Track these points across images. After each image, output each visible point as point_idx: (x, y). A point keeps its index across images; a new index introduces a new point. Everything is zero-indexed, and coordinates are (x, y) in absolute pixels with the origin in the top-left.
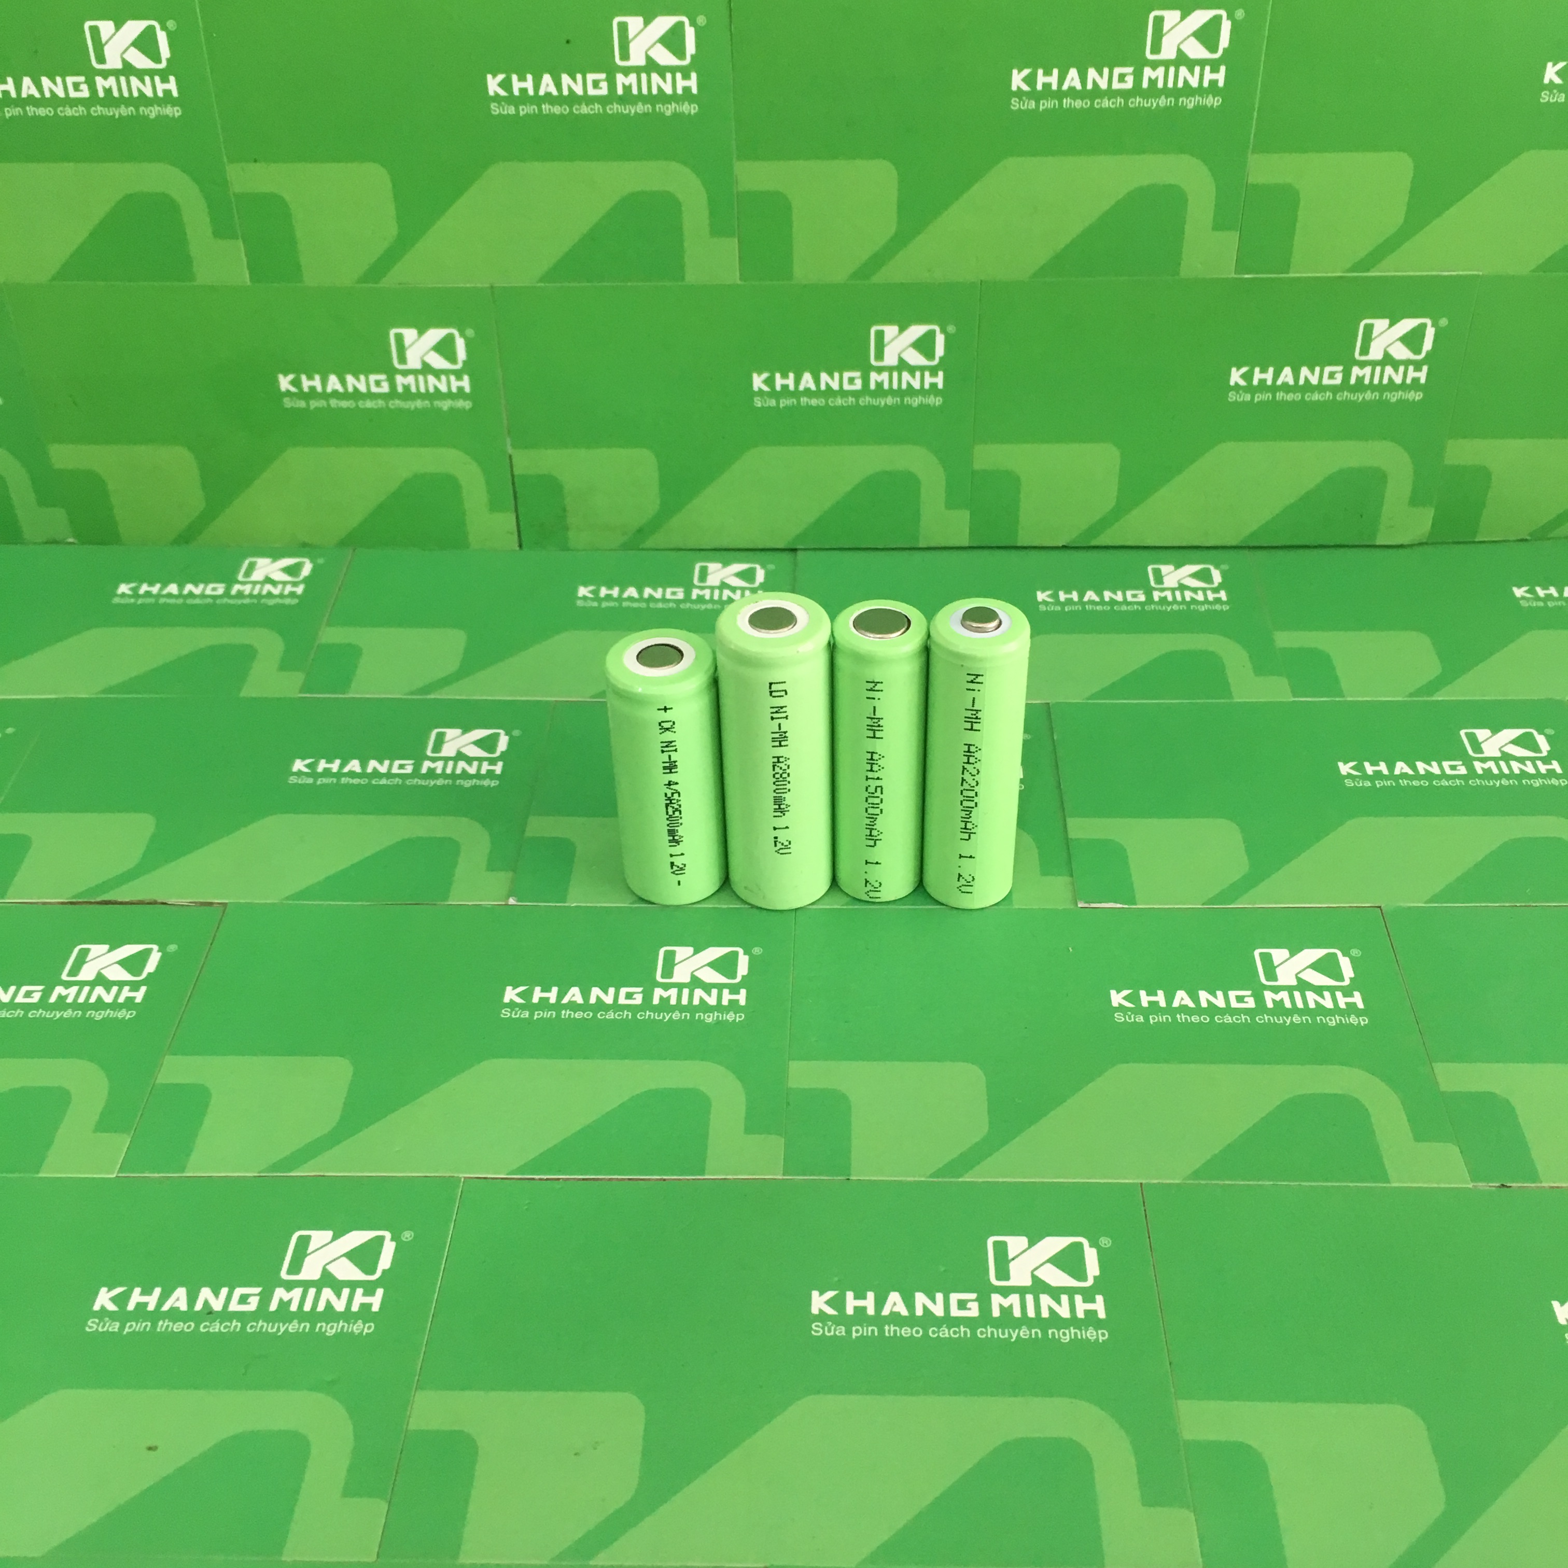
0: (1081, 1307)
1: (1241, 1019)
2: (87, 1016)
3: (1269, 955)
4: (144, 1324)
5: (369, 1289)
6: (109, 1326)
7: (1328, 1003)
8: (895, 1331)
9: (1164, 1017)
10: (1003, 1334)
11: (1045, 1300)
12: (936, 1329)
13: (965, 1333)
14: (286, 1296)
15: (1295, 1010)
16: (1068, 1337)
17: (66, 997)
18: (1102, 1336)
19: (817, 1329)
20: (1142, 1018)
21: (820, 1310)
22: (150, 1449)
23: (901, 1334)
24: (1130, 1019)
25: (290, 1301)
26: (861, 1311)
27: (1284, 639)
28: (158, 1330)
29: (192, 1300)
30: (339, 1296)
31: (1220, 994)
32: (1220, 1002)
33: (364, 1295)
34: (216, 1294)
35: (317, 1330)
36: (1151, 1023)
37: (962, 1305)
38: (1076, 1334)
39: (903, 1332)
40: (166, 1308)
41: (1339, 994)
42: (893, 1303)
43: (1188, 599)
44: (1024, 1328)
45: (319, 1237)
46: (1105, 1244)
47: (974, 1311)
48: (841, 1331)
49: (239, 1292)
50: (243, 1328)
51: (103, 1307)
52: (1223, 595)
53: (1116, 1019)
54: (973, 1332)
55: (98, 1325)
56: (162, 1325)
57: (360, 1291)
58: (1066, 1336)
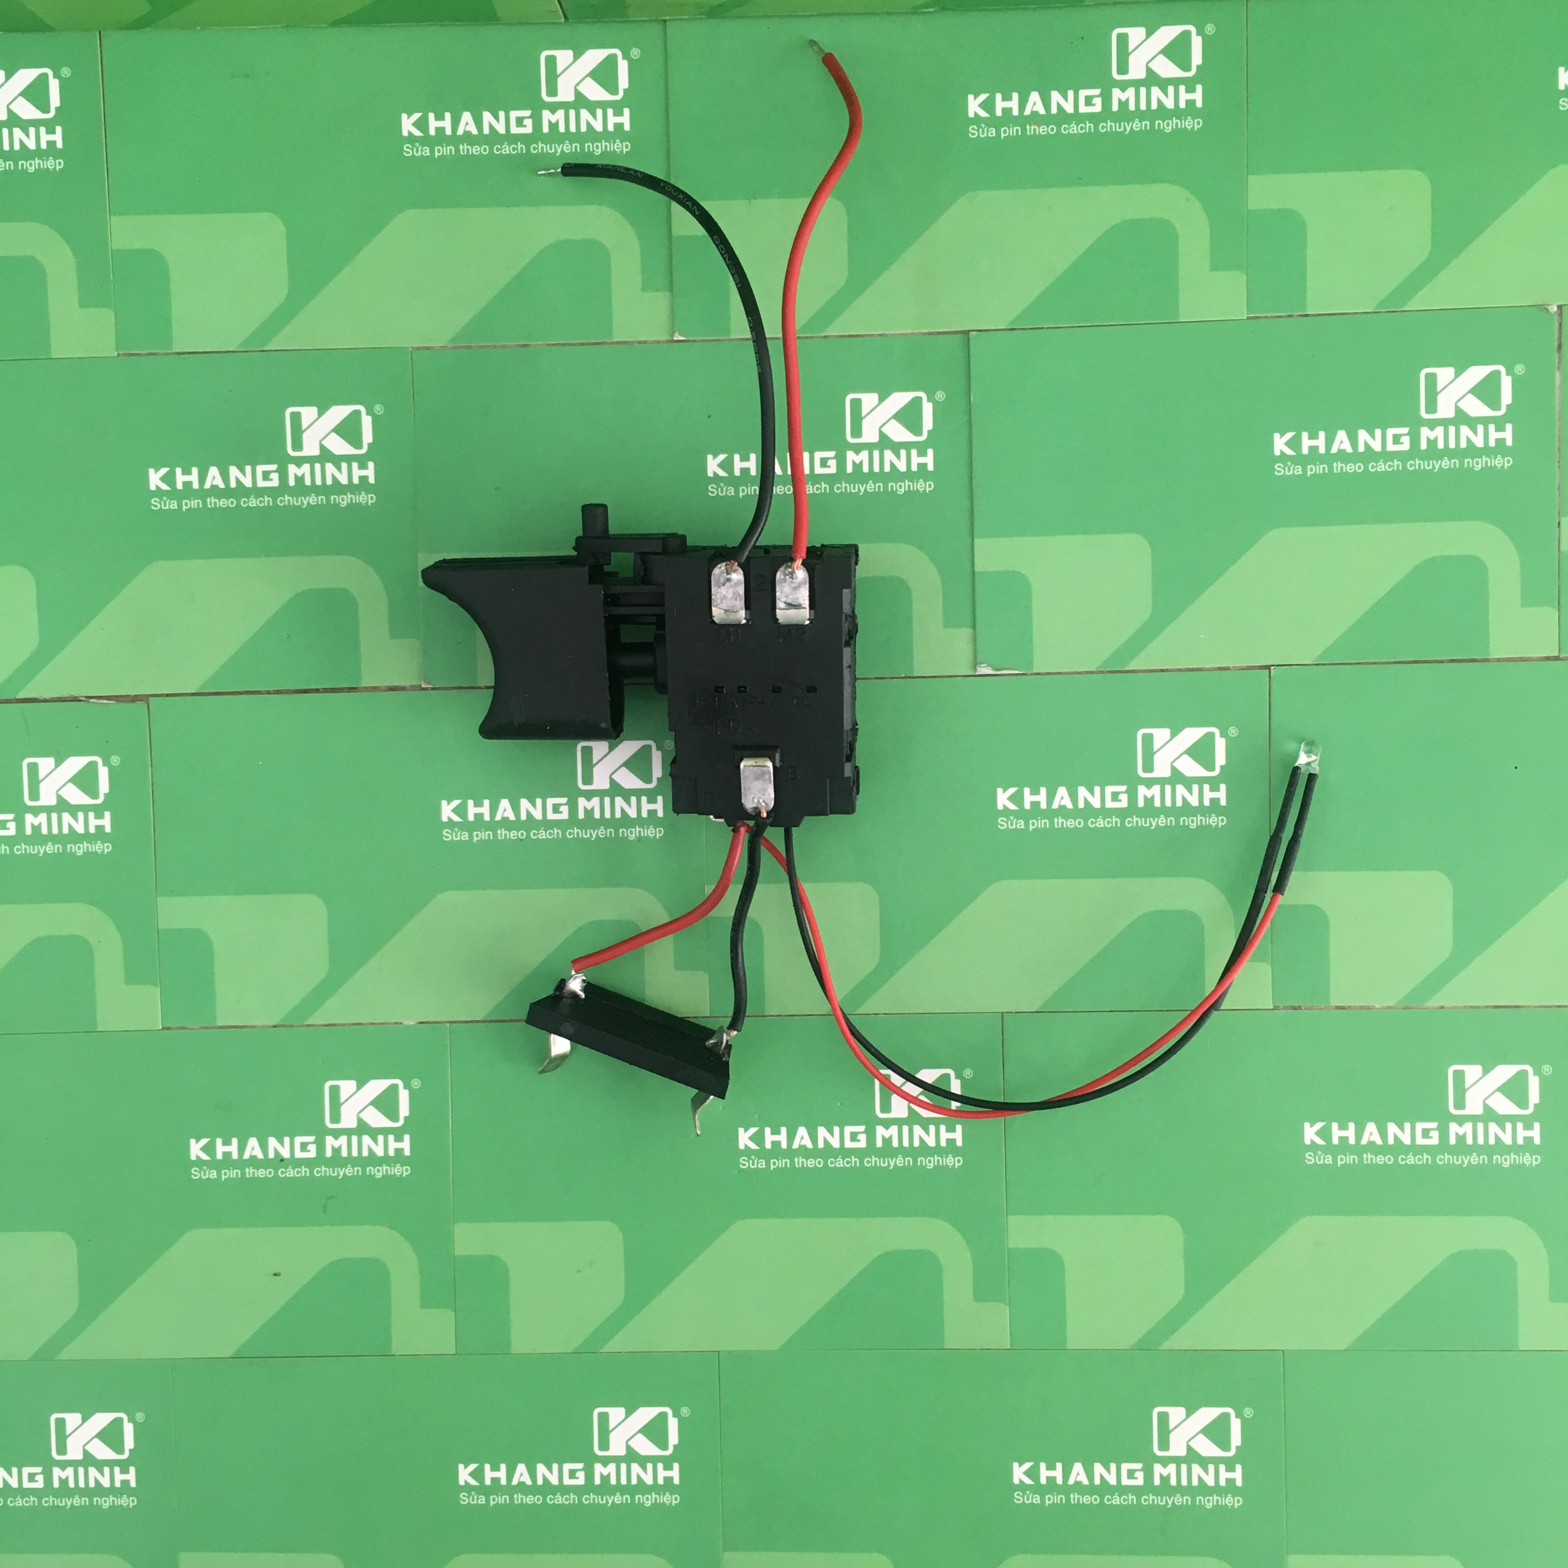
0: (945, 1136)
1: (1113, 820)
2: (68, 851)
7: (1194, 800)
8: (803, 1163)
10: (884, 1163)
13: (855, 1162)
14: (336, 1144)
16: (932, 1164)
17: (40, 826)
19: (744, 1164)
21: (746, 1146)
22: (275, 1275)
23: (807, 1164)
25: (340, 1148)
26: (776, 1144)
28: (248, 1176)
30: (376, 1141)
32: (1096, 803)
35: (368, 1173)
37: (854, 1137)
39: (809, 1163)
43: (1154, 105)
46: (968, 1075)
47: (862, 1143)
49: (298, 1140)
50: (311, 1172)
51: (198, 1157)
52: (1198, 97)
53: (999, 826)
54: (862, 1162)
55: (200, 1172)
56: (249, 1172)
57: (391, 1137)
58: (931, 1162)
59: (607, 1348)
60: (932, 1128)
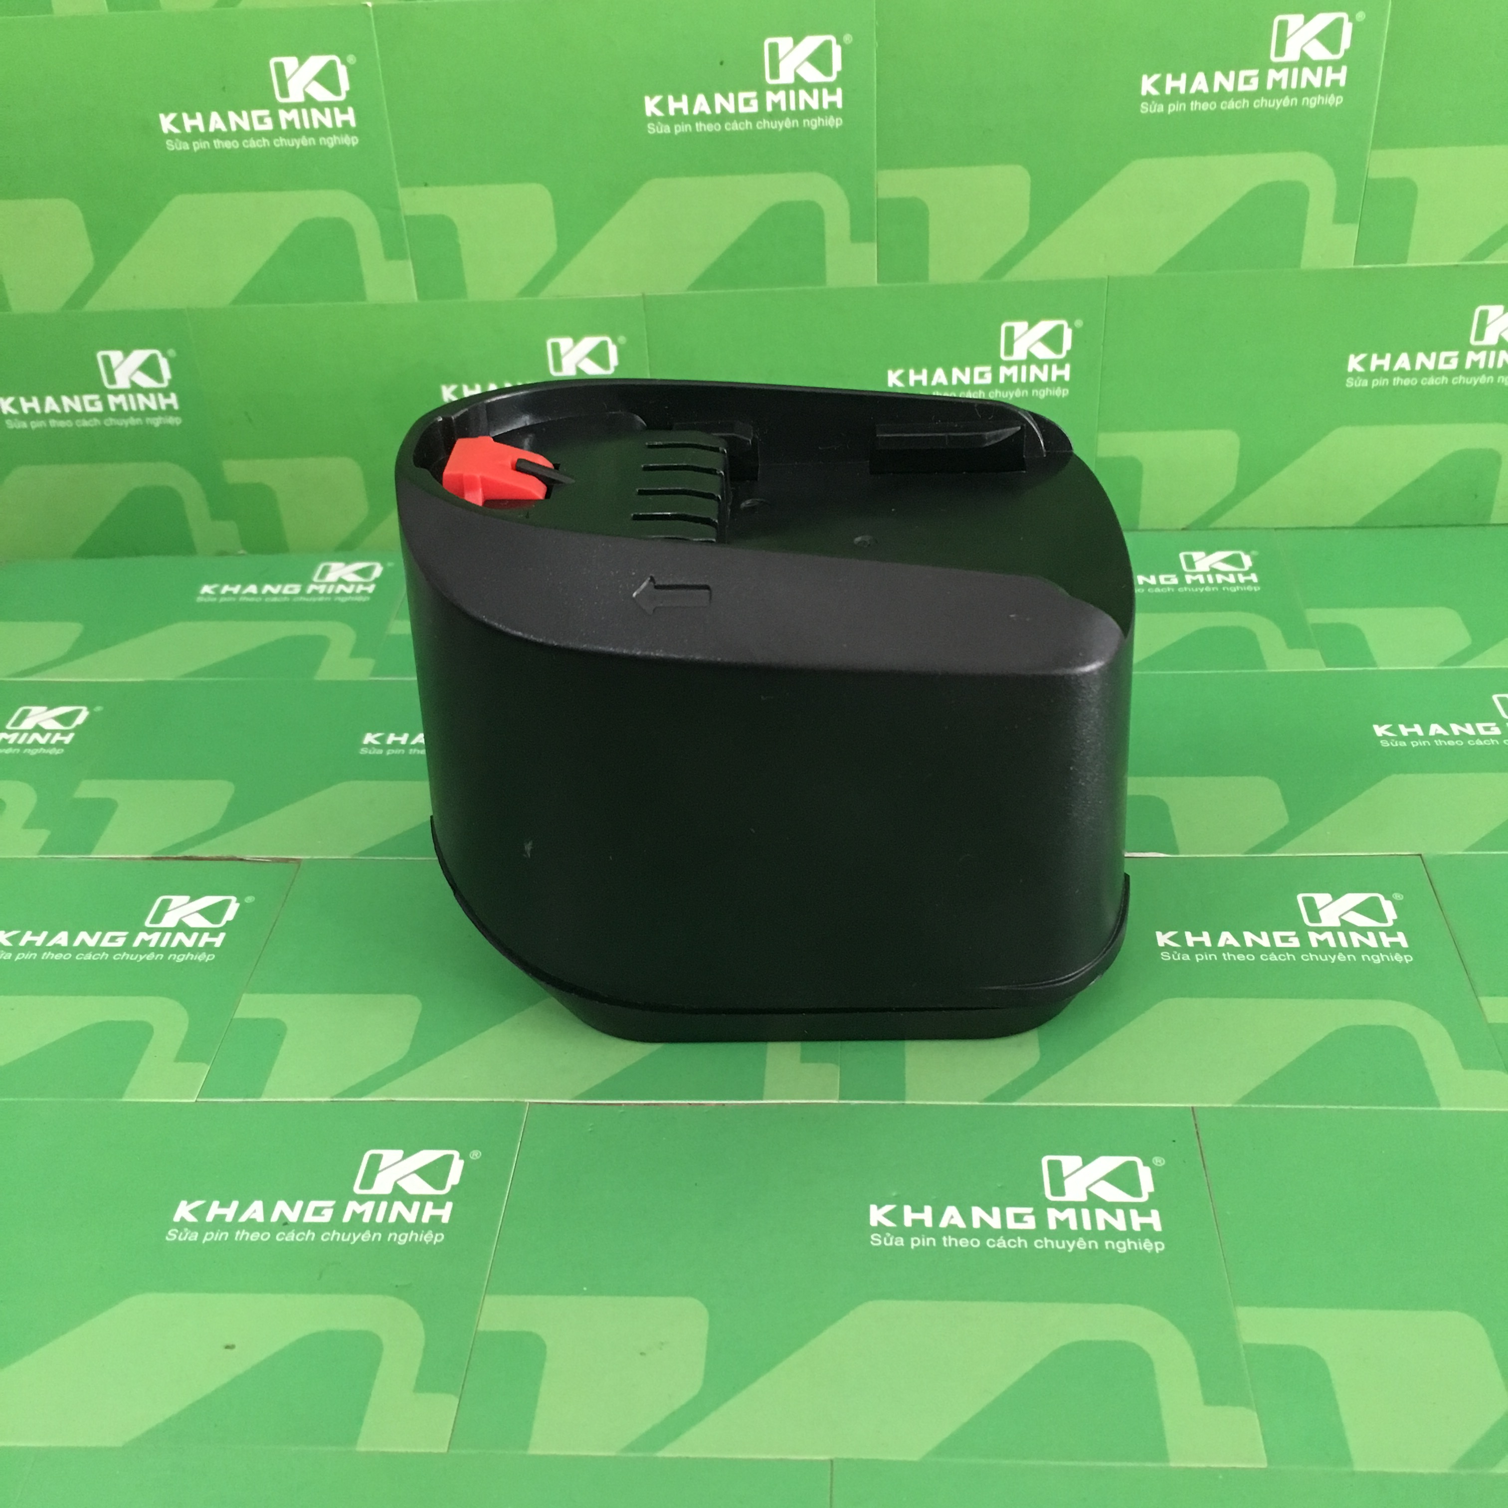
0: (1137, 1221)
1: (1286, 957)
2: (169, 958)
3: (1312, 899)
4: (222, 1234)
5: (439, 1202)
6: (188, 1236)
7: (1372, 942)
8: (953, 1242)
9: (1210, 956)
10: (1060, 1244)
11: (1101, 1215)
12: (993, 1241)
13: (1022, 1243)
14: (359, 1209)
15: (1339, 949)
17: (149, 941)
18: (1159, 1247)
19: (876, 1240)
20: (1188, 956)
21: (879, 1223)
22: (227, 1347)
23: (959, 1244)
24: (1176, 957)
25: (362, 1214)
26: (918, 1223)
27: (1316, 616)
28: (236, 1239)
29: (268, 1212)
30: (409, 1208)
31: (1264, 934)
32: (1265, 942)
33: (435, 1207)
34: (292, 1207)
35: (389, 1239)
36: (1198, 961)
37: (1018, 1218)
38: (1132, 1246)
39: (961, 1242)
40: (243, 1219)
41: (1383, 935)
42: (950, 1216)
43: (1219, 581)
44: (1081, 1240)
45: (390, 1156)
46: (1159, 1163)
47: (1030, 1223)
48: (900, 1242)
49: (313, 1205)
50: (318, 1236)
51: (182, 1219)
52: (1254, 577)
53: (1162, 958)
54: (1030, 1243)
55: (178, 1235)
56: (240, 1235)
57: (429, 1205)
58: (1123, 1247)
59: (666, 1453)
60: (1120, 1213)
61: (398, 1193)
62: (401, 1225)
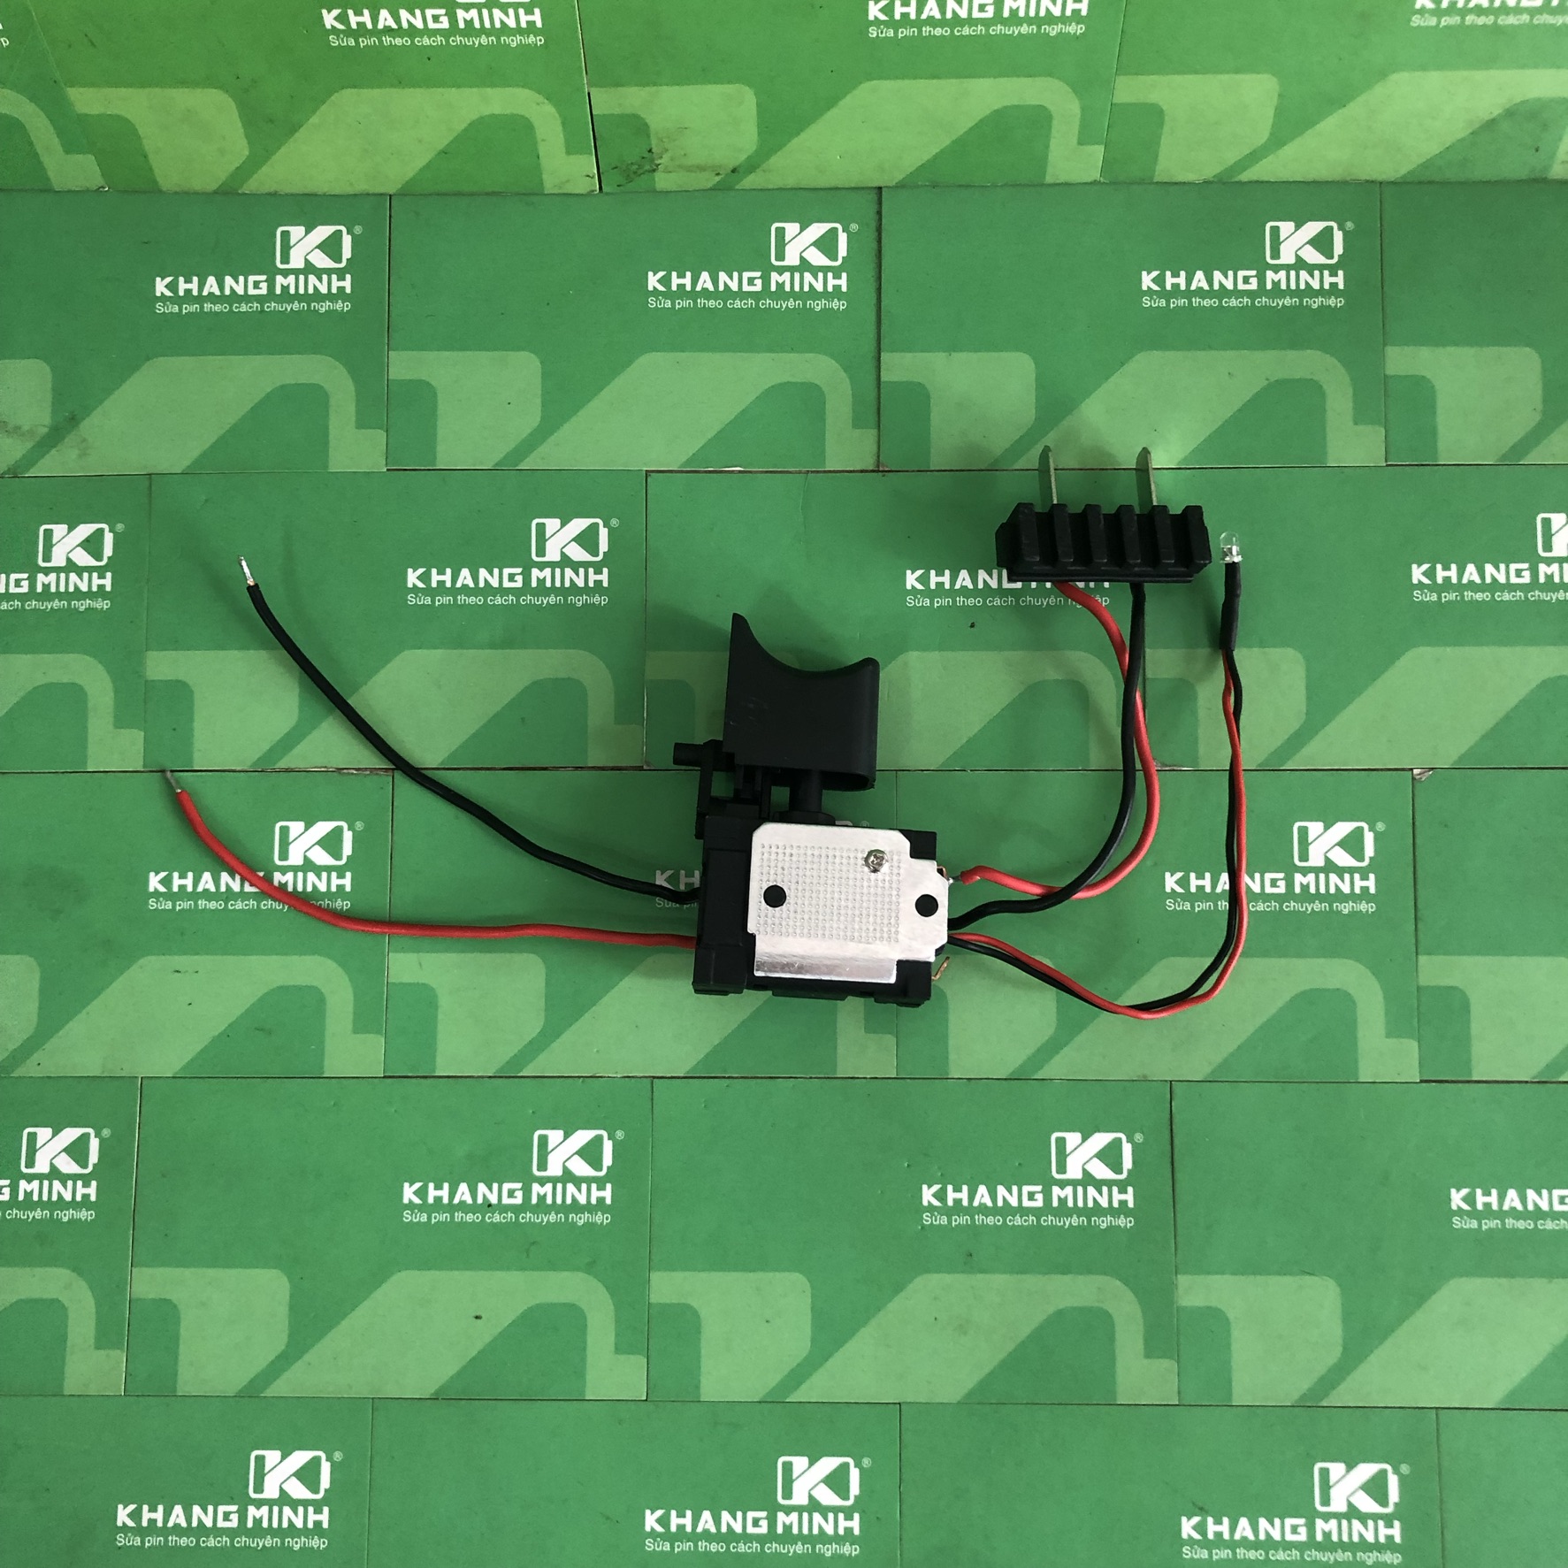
1: (1273, 904)
4: (444, 1216)
6: (420, 1217)
7: (1346, 887)
8: (983, 1219)
9: (1209, 905)
10: (1060, 1222)
11: (1091, 1191)
12: (1012, 1218)
13: (1033, 1221)
14: (542, 1191)
18: (1130, 1223)
19: (927, 1219)
20: (1189, 905)
23: (987, 1222)
24: (1179, 906)
25: (545, 1195)
26: (958, 1202)
28: (456, 1220)
30: (579, 1190)
31: (1257, 876)
32: (1257, 886)
34: (490, 1189)
35: (570, 1220)
36: (1196, 911)
37: (1031, 1196)
38: (1111, 1222)
39: (987, 1220)
40: (456, 1200)
42: (981, 1195)
43: (1303, 286)
48: (944, 1220)
49: (506, 1186)
50: (517, 1218)
51: (410, 1201)
52: (1340, 280)
53: (1167, 907)
54: (1038, 1220)
55: (411, 1215)
56: (458, 1216)
57: (594, 1186)
58: (1104, 1223)
59: (793, 1398)
60: (1105, 1189)
61: (568, 1177)
62: (576, 1207)
